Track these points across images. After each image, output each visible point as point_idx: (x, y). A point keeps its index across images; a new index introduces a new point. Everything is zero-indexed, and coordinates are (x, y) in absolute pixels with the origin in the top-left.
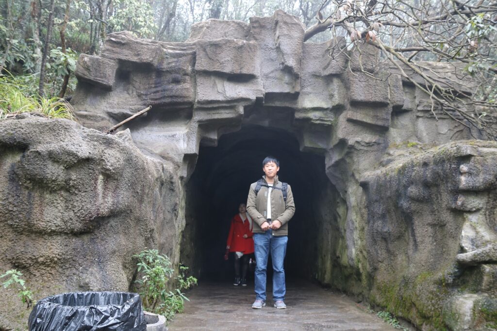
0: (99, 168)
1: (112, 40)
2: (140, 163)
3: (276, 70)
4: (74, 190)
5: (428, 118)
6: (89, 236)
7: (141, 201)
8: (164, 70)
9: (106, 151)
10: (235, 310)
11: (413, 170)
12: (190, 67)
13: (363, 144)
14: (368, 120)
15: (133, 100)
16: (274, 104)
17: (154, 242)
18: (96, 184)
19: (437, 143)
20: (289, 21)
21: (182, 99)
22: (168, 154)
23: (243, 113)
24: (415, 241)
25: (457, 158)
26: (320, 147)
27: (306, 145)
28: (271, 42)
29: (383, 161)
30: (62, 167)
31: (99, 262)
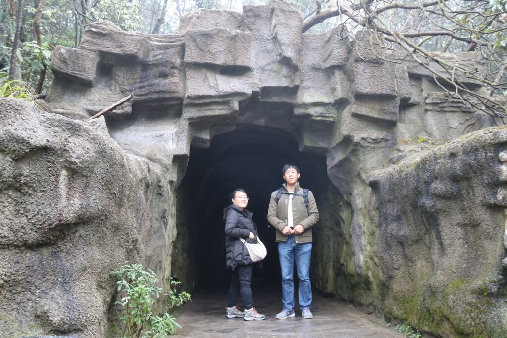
0: (61, 160)
1: (91, 31)
2: (117, 157)
3: (273, 62)
4: (27, 189)
5: (437, 111)
6: (50, 249)
7: (120, 205)
8: (150, 63)
9: (70, 139)
10: (234, 329)
11: (436, 163)
12: (178, 59)
13: (370, 140)
14: (374, 114)
15: (116, 96)
16: (271, 99)
17: (138, 254)
18: (58, 182)
19: (448, 137)
20: (285, 8)
21: (170, 94)
22: (155, 155)
23: (238, 109)
24: (441, 244)
25: (493, 145)
26: (321, 147)
27: (306, 145)
28: (267, 32)
29: (393, 158)
30: (8, 158)
31: (64, 283)
